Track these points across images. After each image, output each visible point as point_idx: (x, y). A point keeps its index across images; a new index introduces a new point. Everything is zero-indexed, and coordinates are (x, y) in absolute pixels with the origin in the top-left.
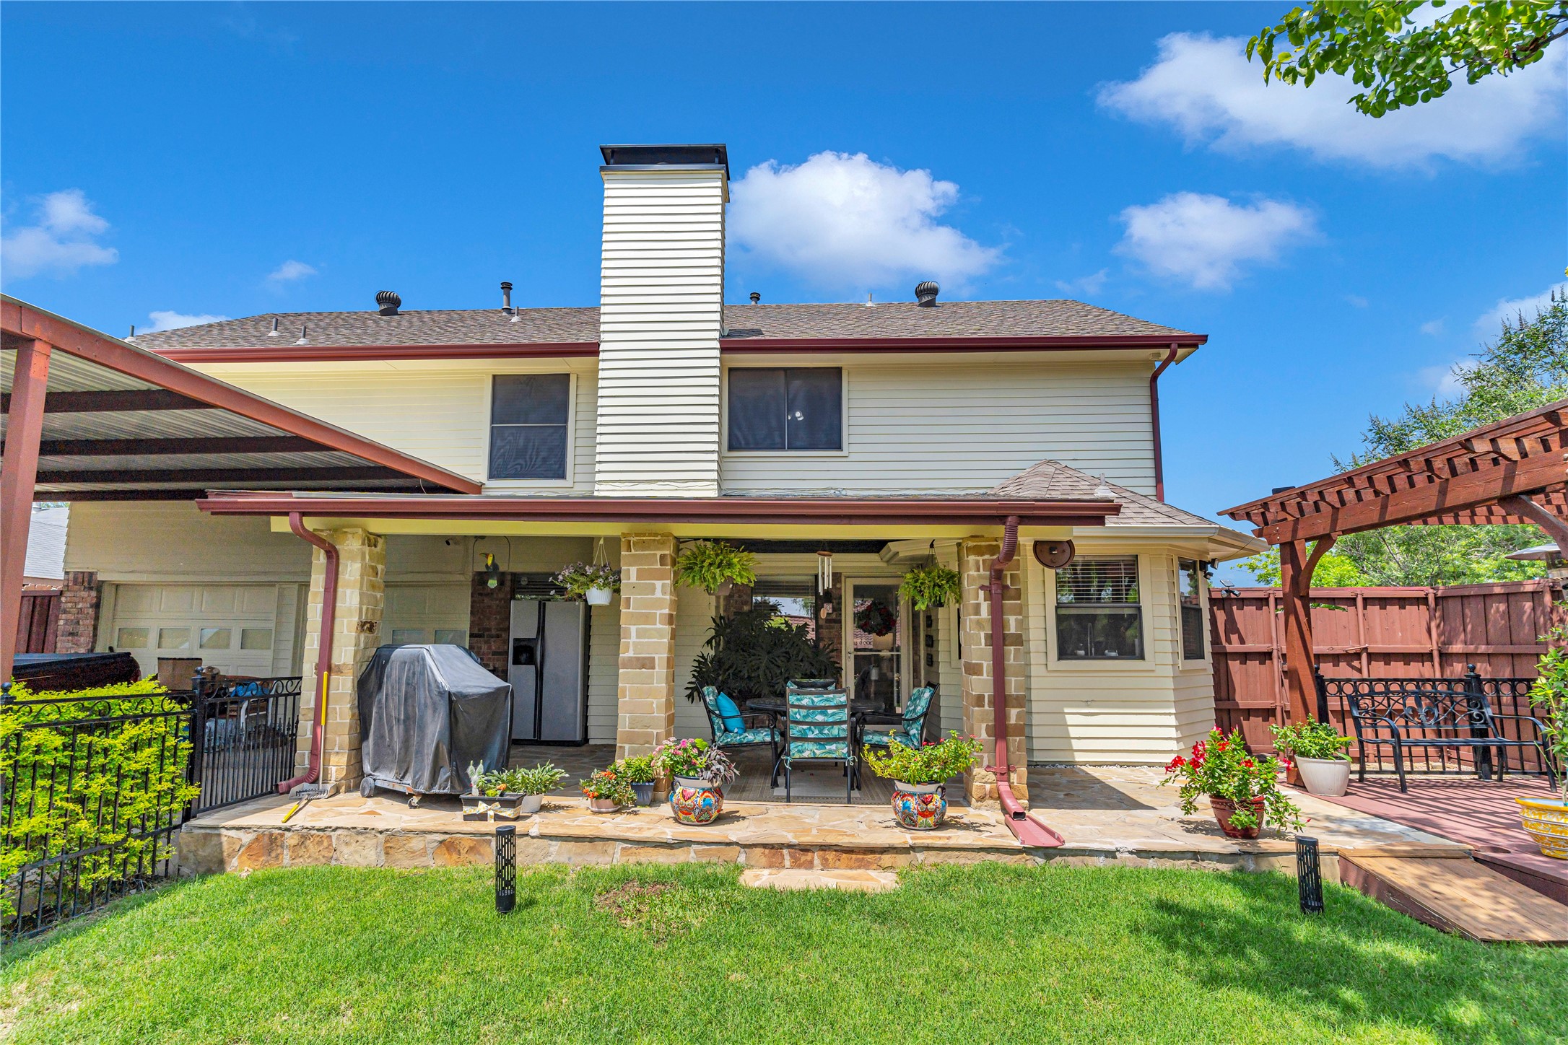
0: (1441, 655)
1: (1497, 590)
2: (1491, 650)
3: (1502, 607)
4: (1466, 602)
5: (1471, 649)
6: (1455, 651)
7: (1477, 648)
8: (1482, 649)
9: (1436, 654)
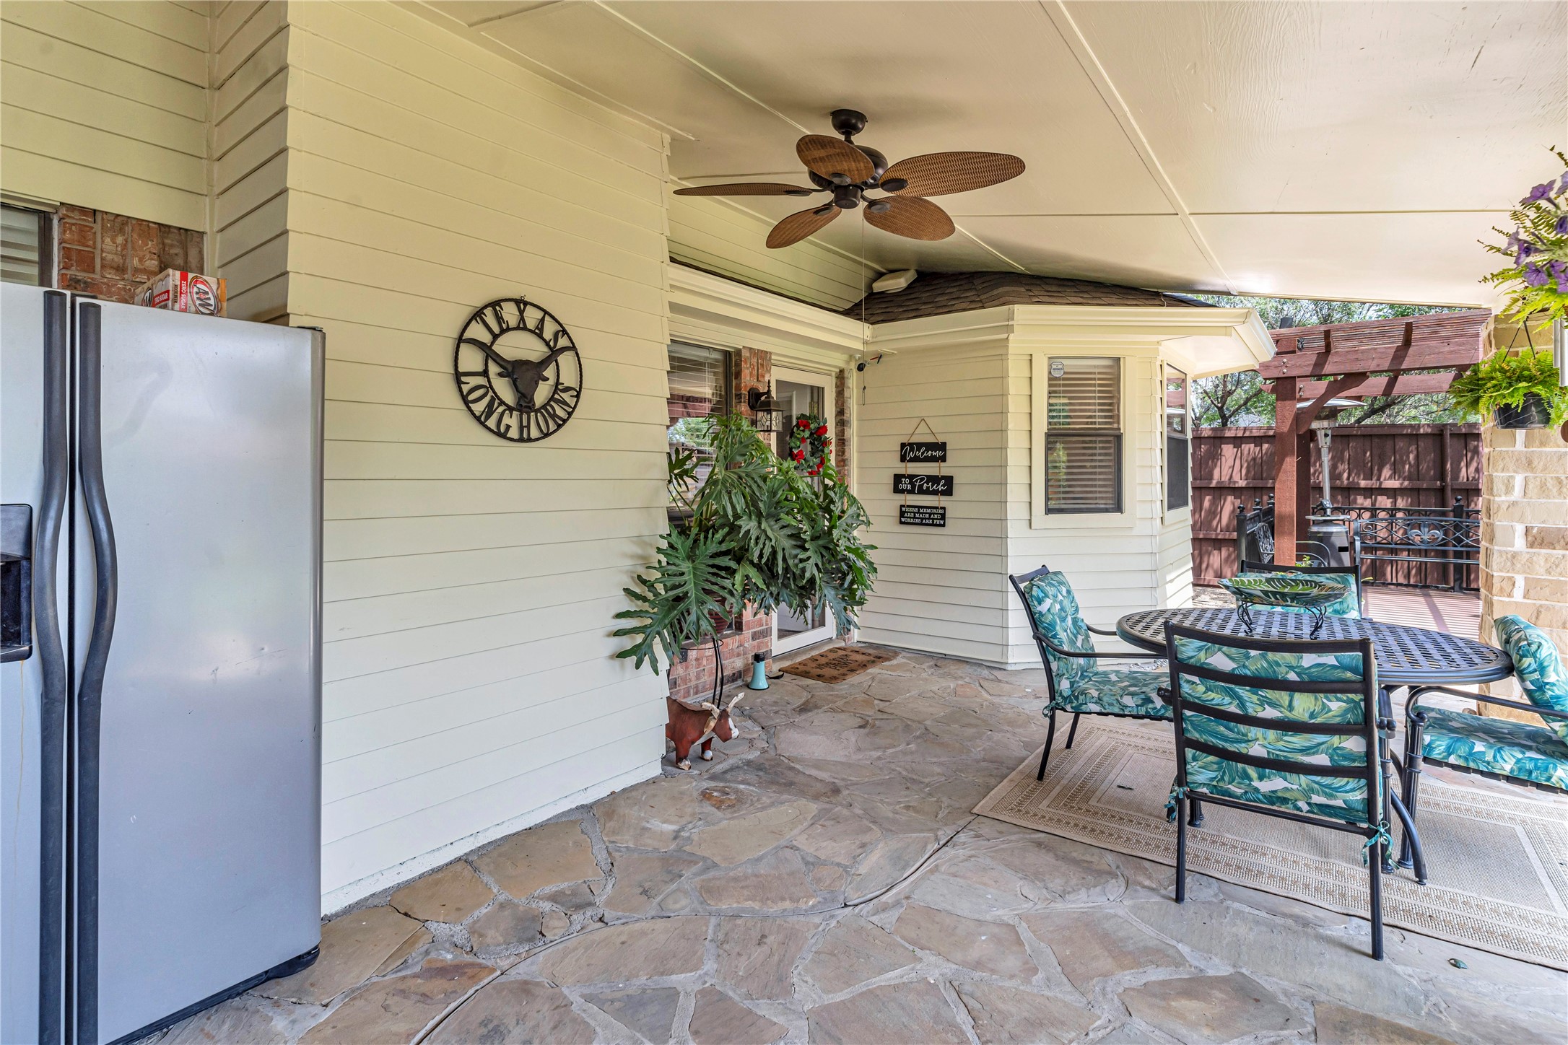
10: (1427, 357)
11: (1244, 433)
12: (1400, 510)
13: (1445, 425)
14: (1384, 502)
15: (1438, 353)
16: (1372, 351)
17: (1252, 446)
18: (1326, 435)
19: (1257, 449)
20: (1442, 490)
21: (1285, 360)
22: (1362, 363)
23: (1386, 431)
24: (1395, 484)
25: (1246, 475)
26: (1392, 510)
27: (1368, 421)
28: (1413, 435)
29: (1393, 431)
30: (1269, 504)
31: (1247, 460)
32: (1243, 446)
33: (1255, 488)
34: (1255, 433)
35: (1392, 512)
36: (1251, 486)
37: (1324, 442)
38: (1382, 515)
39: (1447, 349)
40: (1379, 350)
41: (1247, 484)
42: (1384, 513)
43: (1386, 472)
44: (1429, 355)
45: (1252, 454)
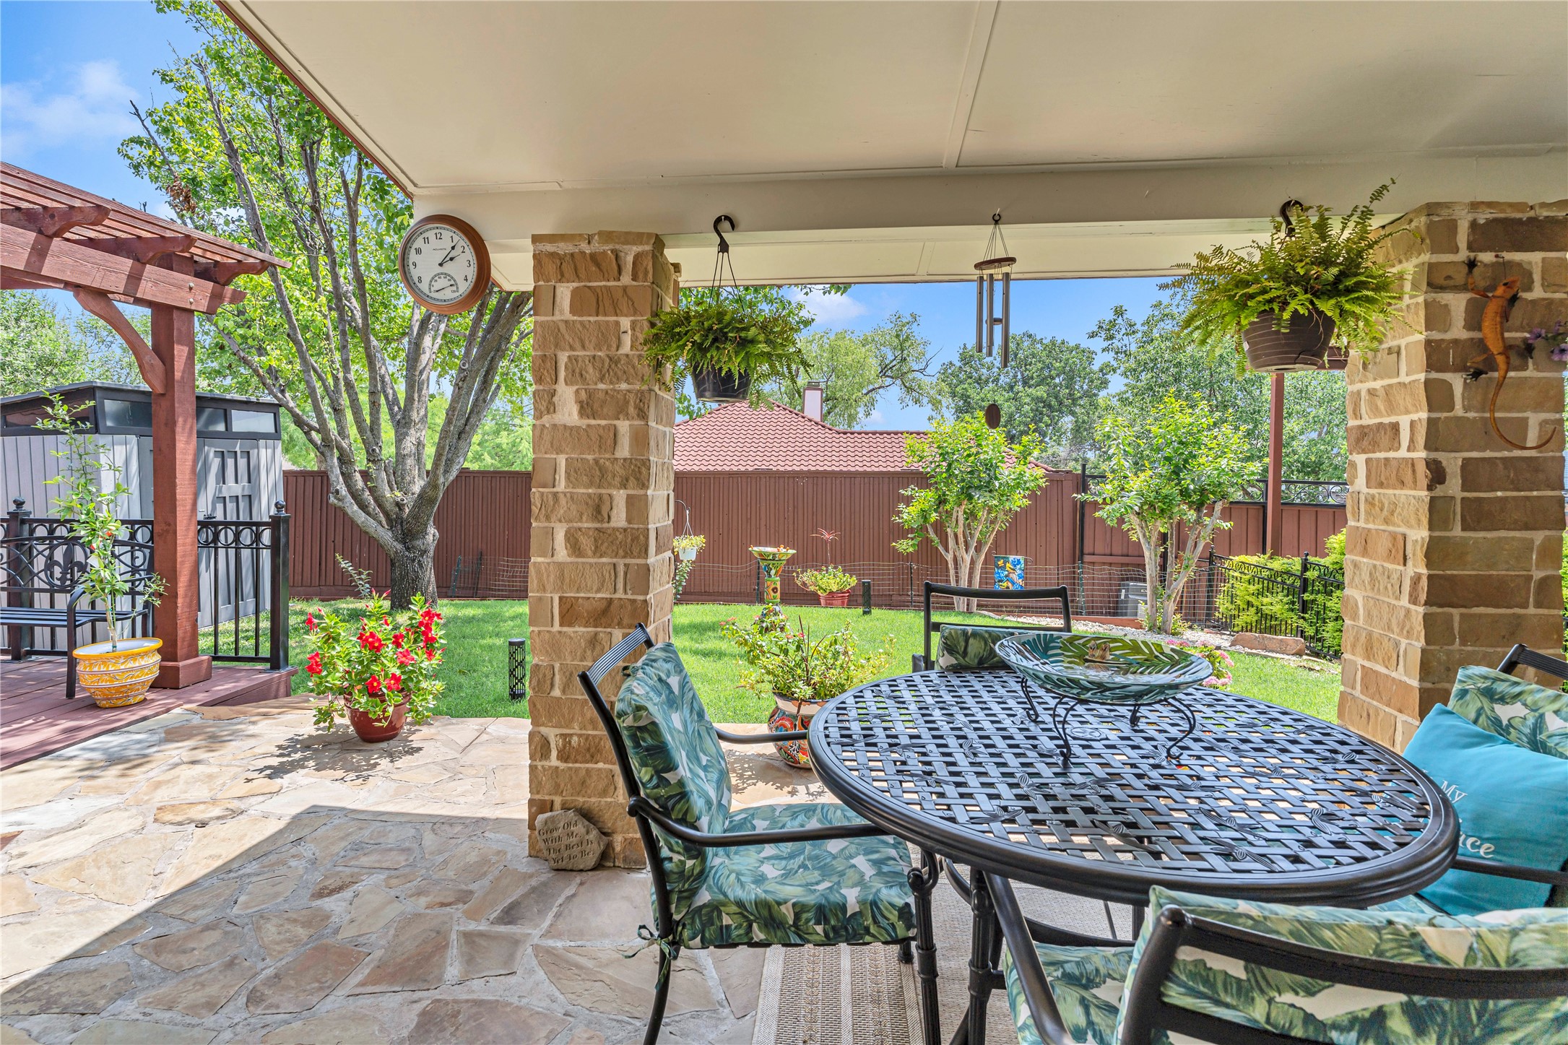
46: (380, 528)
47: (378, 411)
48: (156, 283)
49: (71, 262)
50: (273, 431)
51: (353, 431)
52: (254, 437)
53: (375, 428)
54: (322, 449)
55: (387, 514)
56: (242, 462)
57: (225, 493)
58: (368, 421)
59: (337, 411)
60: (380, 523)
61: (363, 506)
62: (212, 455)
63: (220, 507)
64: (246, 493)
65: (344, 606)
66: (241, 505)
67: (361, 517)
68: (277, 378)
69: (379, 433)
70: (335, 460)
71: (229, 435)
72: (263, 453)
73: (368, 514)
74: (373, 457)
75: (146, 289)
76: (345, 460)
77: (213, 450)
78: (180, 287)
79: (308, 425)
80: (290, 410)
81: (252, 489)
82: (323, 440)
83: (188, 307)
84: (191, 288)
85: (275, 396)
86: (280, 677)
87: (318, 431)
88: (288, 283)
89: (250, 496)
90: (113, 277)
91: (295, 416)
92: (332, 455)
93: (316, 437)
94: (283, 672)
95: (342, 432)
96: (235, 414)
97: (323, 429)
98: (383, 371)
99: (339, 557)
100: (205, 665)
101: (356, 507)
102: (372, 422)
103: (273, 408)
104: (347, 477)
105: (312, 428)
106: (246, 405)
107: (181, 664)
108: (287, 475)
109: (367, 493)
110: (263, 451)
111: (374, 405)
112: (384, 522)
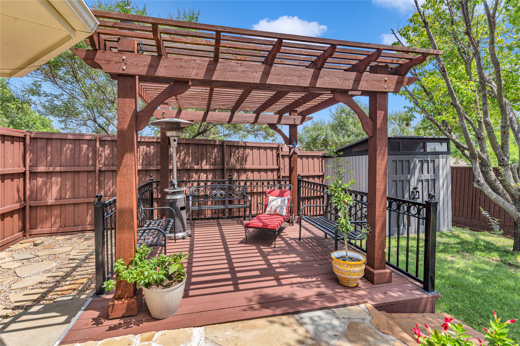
0: (31, 173)
1: (70, 137)
2: (62, 169)
3: (71, 146)
4: (50, 142)
5: (51, 169)
6: (39, 171)
7: (54, 169)
8: (58, 169)
9: (28, 173)
10: (228, 73)
11: (141, 139)
12: (209, 181)
13: (224, 141)
14: (203, 176)
15: (235, 71)
16: (193, 61)
17: (145, 147)
18: (175, 140)
19: (148, 148)
20: (223, 170)
21: (124, 57)
22: (186, 70)
23: (203, 142)
24: (207, 167)
25: (142, 163)
26: (205, 181)
27: (198, 138)
28: (212, 145)
29: (206, 143)
30: (150, 180)
31: (142, 155)
32: (140, 147)
33: (146, 170)
34: (147, 140)
35: (206, 181)
36: (144, 169)
37: (174, 144)
38: (202, 184)
39: (240, 69)
40: (197, 62)
41: (142, 168)
42: (203, 183)
43: (204, 163)
44: (230, 71)
45: (145, 151)
46: (506, 203)
47: (507, 137)
48: (367, 81)
49: (328, 79)
50: (446, 150)
51: (489, 149)
52: (437, 154)
53: (504, 146)
54: (470, 159)
55: (512, 196)
56: (431, 165)
57: (423, 178)
58: (500, 143)
59: (480, 139)
60: (507, 200)
61: (495, 190)
62: (417, 162)
63: (420, 184)
64: (432, 178)
65: (482, 237)
66: (430, 183)
67: (494, 196)
68: (447, 126)
69: (507, 149)
70: (478, 165)
71: (426, 153)
72: (441, 161)
73: (499, 194)
74: (502, 163)
75: (363, 85)
76: (484, 164)
77: (418, 160)
78: (380, 81)
79: (463, 147)
80: (453, 141)
81: (435, 176)
82: (470, 154)
83: (384, 90)
84: (386, 81)
85: (446, 135)
86: (428, 298)
87: (468, 150)
88: (454, 80)
89: (434, 180)
90: (347, 82)
91: (456, 143)
92: (476, 162)
93: (467, 152)
94: (430, 295)
95: (483, 150)
96: (428, 144)
97: (470, 148)
98: (511, 115)
99: (481, 209)
100: (388, 275)
101: (490, 190)
102: (503, 143)
103: (447, 140)
104: (485, 174)
105: (465, 148)
106: (434, 140)
107: (376, 272)
108: (453, 168)
109: (498, 182)
110: (441, 160)
111: (505, 134)
112: (510, 199)
